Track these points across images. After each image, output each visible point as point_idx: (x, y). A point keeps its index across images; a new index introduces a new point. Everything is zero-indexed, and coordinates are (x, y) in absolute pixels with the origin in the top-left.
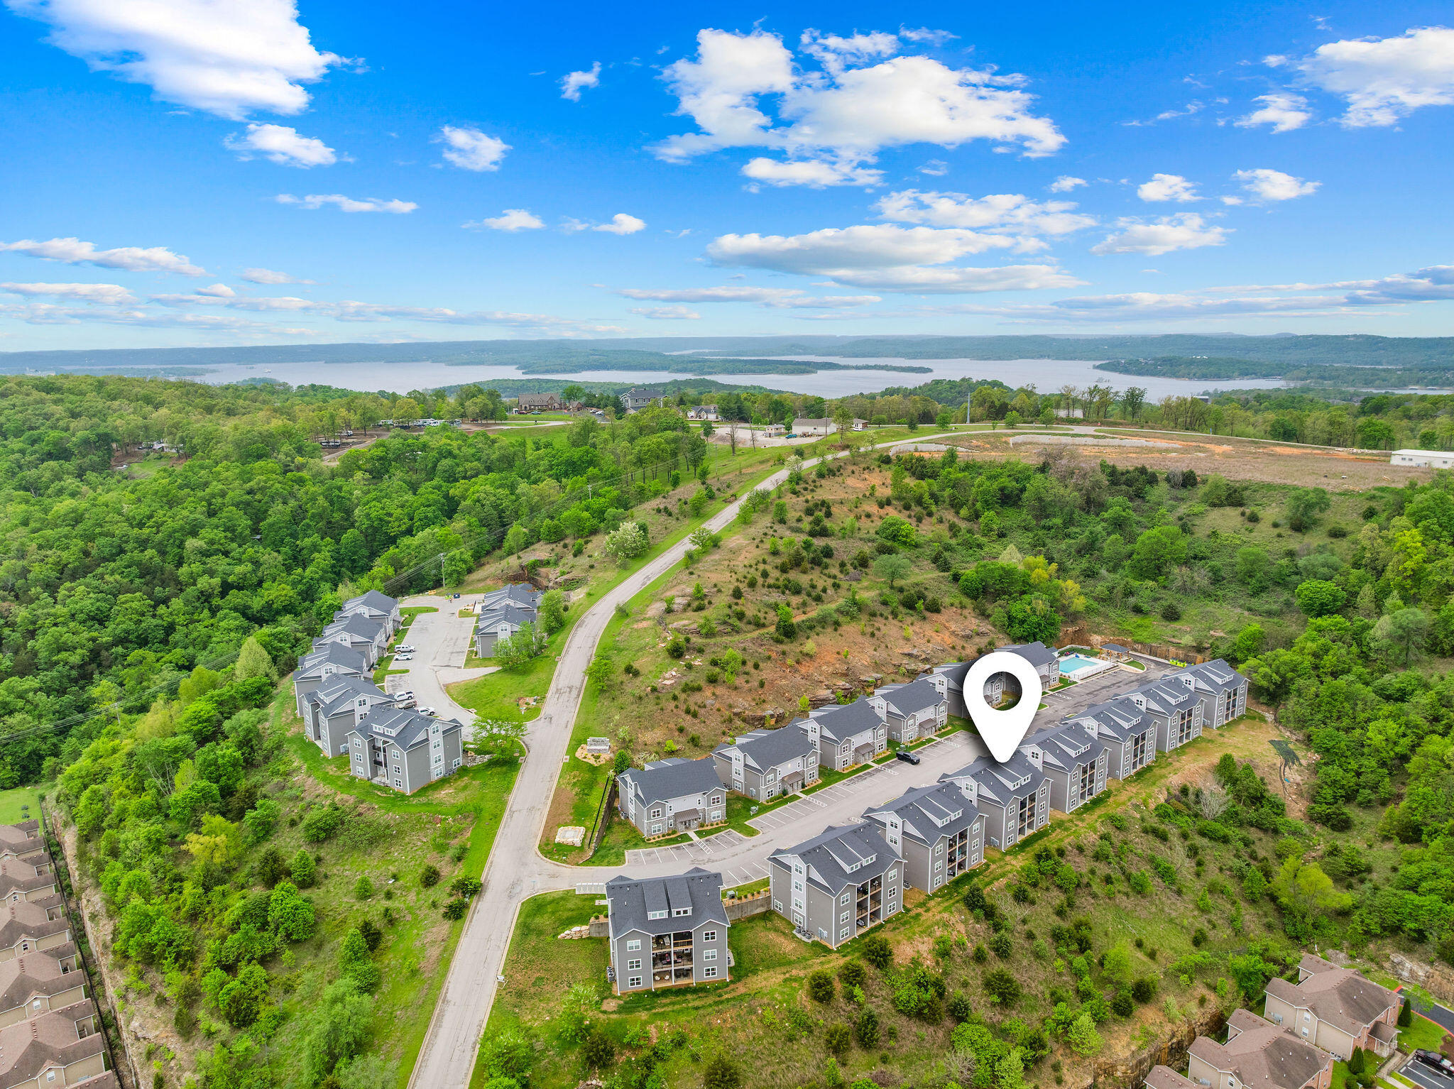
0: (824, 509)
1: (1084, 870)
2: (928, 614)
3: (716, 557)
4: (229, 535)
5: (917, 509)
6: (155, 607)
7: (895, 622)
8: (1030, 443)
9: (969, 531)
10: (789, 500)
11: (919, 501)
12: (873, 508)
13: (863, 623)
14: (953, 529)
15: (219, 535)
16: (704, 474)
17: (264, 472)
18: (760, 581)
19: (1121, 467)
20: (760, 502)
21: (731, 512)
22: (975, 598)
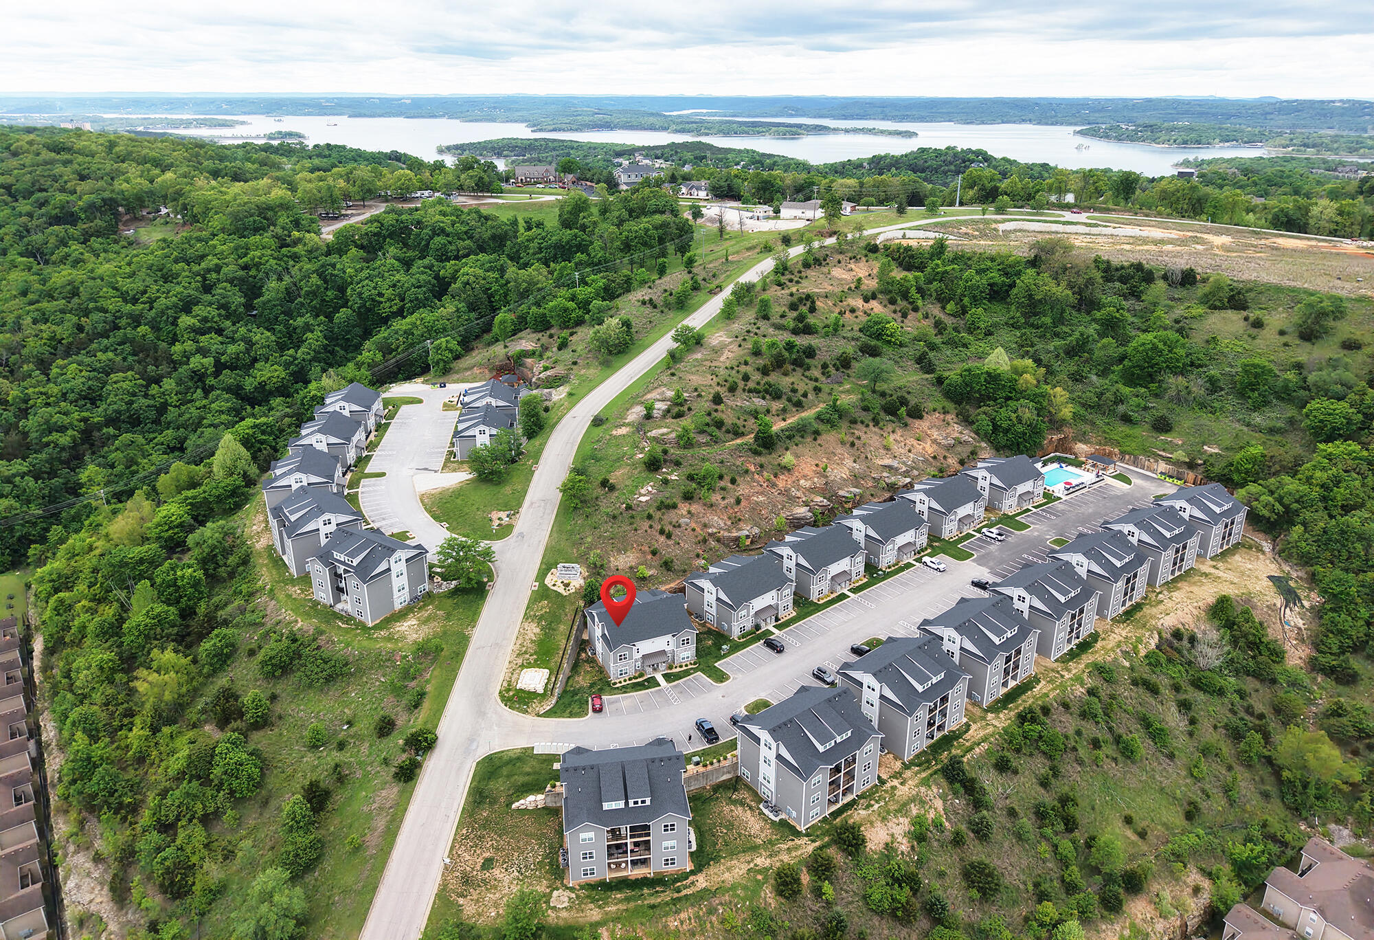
0: (808, 304)
1: (1071, 732)
2: (909, 421)
3: (699, 356)
4: (223, 312)
5: (902, 303)
6: (147, 386)
7: (876, 429)
8: (1020, 230)
9: (955, 329)
10: (774, 292)
11: (905, 295)
12: (858, 303)
13: (843, 433)
14: (939, 326)
15: (213, 312)
16: (690, 263)
17: (261, 246)
18: (741, 384)
19: (1116, 261)
20: (744, 295)
21: (714, 305)
22: (958, 403)
